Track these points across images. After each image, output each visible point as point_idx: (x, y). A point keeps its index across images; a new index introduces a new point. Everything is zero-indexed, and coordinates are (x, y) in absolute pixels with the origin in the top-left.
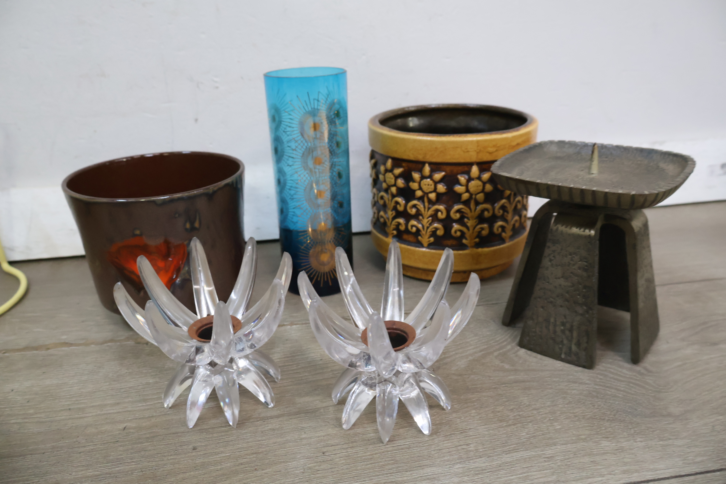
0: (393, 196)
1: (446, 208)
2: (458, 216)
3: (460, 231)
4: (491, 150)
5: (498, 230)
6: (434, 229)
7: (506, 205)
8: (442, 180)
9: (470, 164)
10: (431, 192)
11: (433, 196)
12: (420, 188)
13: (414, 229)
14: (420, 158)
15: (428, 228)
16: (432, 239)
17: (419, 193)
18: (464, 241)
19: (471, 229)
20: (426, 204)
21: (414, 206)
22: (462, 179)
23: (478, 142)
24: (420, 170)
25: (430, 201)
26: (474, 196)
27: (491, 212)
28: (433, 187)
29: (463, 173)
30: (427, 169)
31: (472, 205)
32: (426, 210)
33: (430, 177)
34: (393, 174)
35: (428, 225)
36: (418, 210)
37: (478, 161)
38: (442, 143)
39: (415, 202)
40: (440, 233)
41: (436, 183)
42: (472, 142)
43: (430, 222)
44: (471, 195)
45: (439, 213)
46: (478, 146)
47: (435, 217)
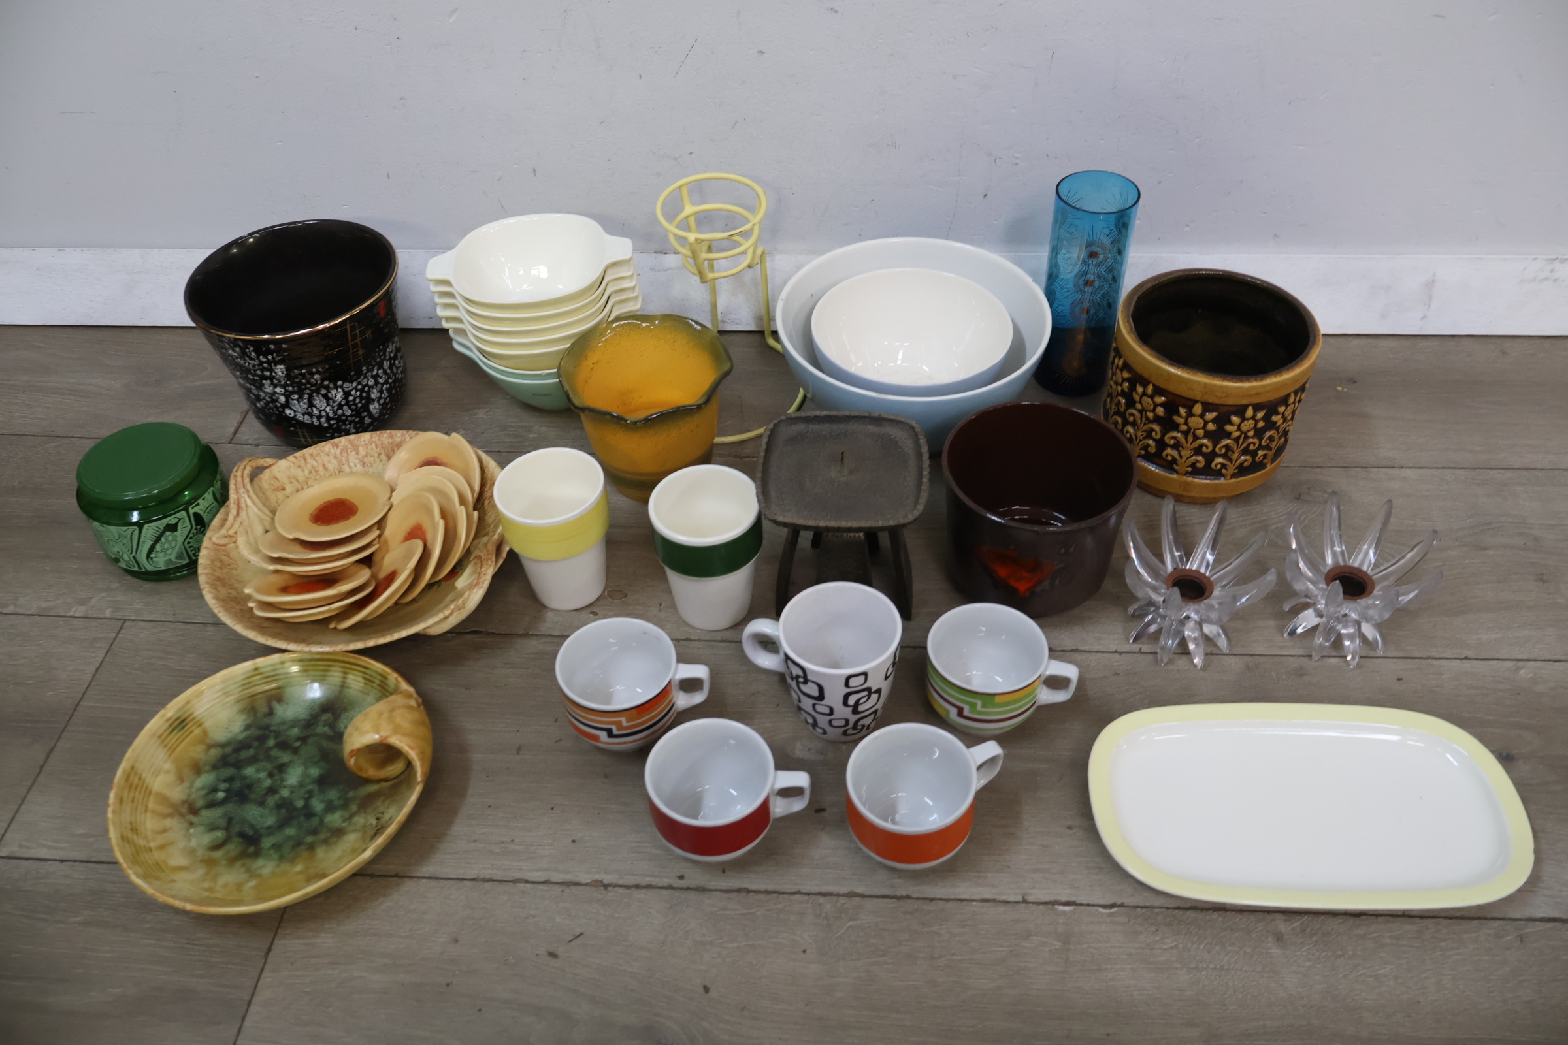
0: (1118, 395)
1: (1161, 430)
2: (1172, 442)
3: (1172, 456)
4: (1219, 394)
5: (1216, 466)
6: (1145, 444)
7: (1231, 445)
8: (1162, 405)
9: (1196, 402)
10: (1150, 411)
11: (1150, 415)
12: (1140, 402)
13: (1128, 435)
14: (1146, 375)
15: (1140, 441)
16: (1143, 452)
17: (1139, 406)
18: (1175, 466)
19: (1184, 459)
20: (1144, 420)
21: (1132, 415)
22: (1183, 411)
23: (1205, 384)
24: (1145, 385)
25: (1147, 418)
26: (1192, 431)
27: (1210, 449)
28: (1152, 407)
29: (1184, 406)
30: (1150, 389)
31: (1190, 438)
32: (1142, 424)
33: (1152, 397)
34: (1122, 374)
35: (1141, 438)
36: (1135, 419)
37: (1203, 400)
38: (1169, 373)
39: (1134, 411)
40: (1152, 450)
41: (1156, 405)
42: (1199, 383)
43: (1144, 436)
44: (1189, 429)
45: (1154, 433)
46: (1205, 388)
47: (1149, 434)
